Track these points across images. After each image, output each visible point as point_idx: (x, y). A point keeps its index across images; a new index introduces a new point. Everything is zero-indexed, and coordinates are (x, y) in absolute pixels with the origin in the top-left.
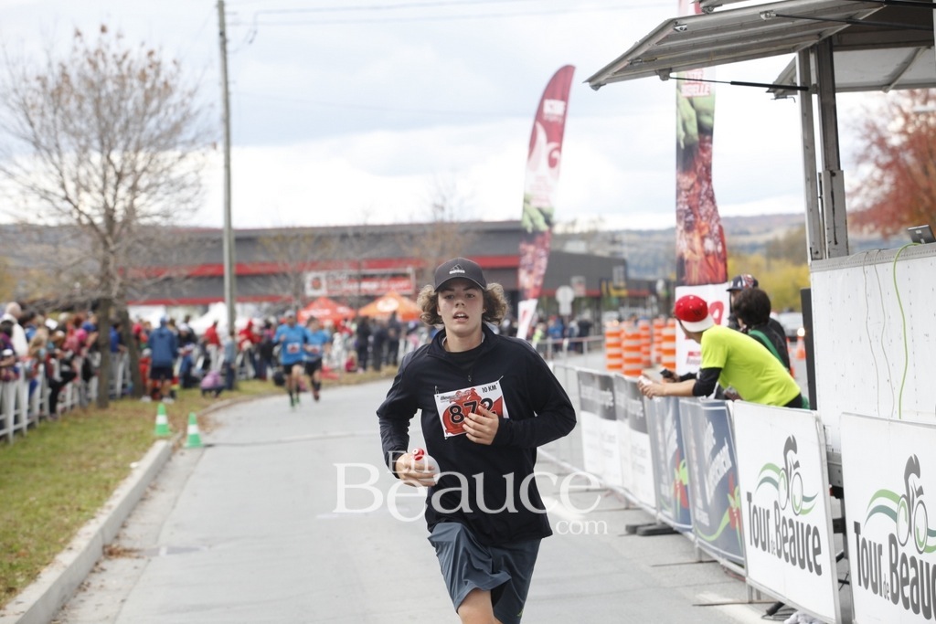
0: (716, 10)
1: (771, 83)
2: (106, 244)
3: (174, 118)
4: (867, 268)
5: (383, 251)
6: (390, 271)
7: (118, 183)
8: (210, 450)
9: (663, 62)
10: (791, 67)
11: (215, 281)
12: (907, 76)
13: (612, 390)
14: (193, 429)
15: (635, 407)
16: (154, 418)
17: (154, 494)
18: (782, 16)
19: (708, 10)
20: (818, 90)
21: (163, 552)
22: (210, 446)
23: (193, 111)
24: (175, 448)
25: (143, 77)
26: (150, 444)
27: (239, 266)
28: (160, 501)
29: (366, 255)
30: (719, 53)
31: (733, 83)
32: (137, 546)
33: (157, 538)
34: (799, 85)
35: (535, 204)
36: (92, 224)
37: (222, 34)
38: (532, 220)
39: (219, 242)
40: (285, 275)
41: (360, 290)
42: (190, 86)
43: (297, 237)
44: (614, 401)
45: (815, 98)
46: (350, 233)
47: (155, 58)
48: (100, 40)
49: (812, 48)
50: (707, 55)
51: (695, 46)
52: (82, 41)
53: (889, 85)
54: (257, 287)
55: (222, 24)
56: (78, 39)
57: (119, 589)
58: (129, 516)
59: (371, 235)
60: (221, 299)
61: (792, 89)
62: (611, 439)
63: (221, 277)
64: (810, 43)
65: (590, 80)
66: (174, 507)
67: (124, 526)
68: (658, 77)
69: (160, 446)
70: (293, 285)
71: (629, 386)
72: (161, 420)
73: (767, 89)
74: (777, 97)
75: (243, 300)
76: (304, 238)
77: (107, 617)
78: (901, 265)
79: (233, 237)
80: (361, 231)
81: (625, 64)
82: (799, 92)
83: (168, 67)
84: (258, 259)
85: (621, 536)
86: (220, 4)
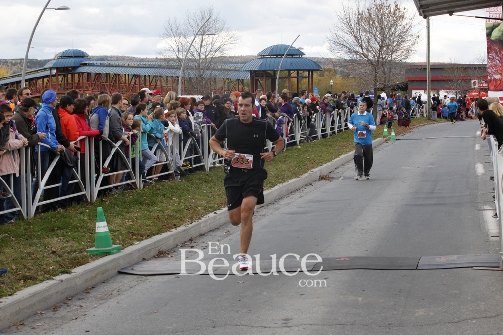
2: (376, 70)
7: (380, 49)
14: (393, 134)
21: (341, 178)
22: (399, 140)
23: (412, 24)
24: (386, 141)
25: (395, 14)
31: (476, 17)
32: (334, 176)
36: (372, 63)
67: (336, 169)
72: (385, 130)
79: (431, 67)
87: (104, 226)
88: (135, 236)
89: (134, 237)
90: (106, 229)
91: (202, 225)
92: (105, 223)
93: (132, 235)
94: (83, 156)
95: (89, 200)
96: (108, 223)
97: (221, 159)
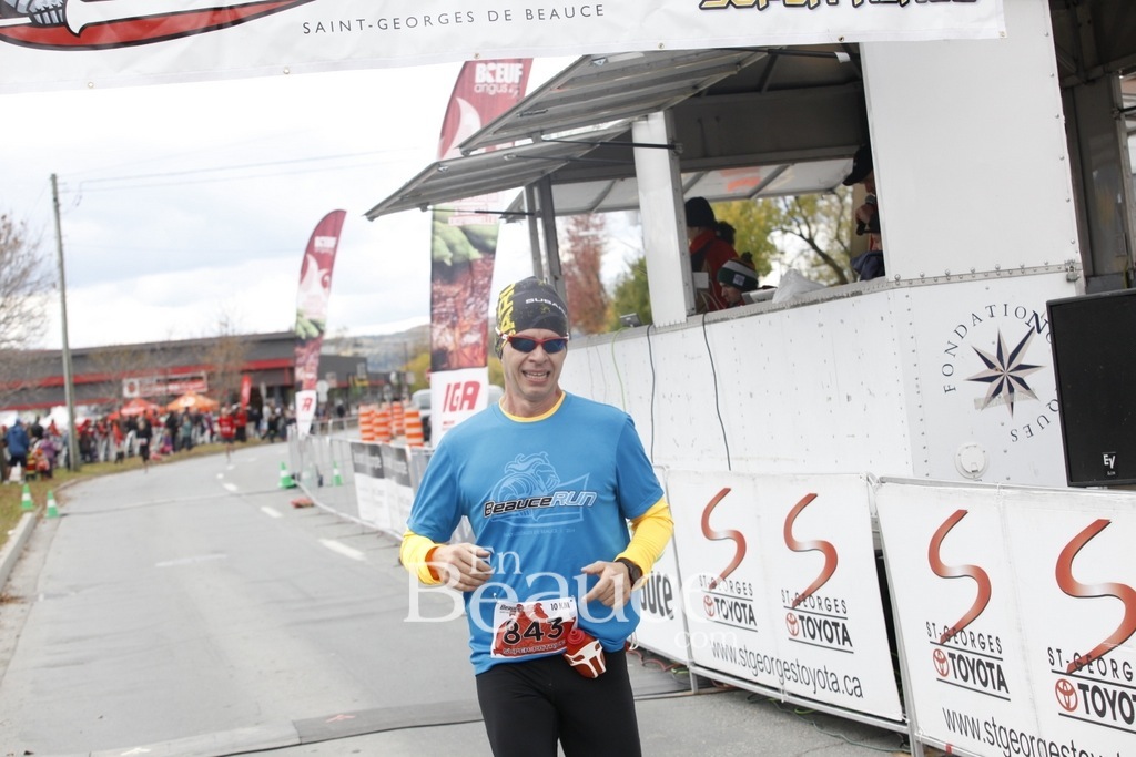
0: (473, 153)
1: (504, 210)
3: (25, 264)
4: (589, 349)
5: (183, 360)
6: (189, 375)
8: (65, 520)
9: (424, 197)
10: (520, 198)
11: (59, 389)
12: (606, 203)
13: (380, 455)
14: (51, 503)
15: (400, 467)
16: (20, 495)
17: (26, 553)
18: (520, 157)
19: (466, 154)
20: (542, 214)
21: (41, 598)
22: (64, 515)
24: (39, 518)
26: (19, 516)
27: (76, 377)
28: (33, 560)
29: (170, 364)
30: (466, 188)
31: (477, 212)
32: (21, 594)
33: (35, 588)
34: (526, 211)
35: (306, 317)
37: (56, 200)
38: (305, 329)
39: (59, 359)
40: (110, 382)
41: (168, 391)
42: (34, 240)
43: (117, 352)
44: (382, 463)
45: (539, 221)
46: (158, 347)
47: (7, 220)
49: (535, 184)
50: (458, 190)
51: (449, 184)
53: (591, 209)
54: (88, 392)
55: (55, 192)
57: (13, 628)
58: (12, 571)
59: (174, 348)
60: (63, 404)
61: (521, 215)
62: (381, 493)
63: (62, 386)
64: (534, 179)
65: (367, 214)
66: (44, 563)
67: (9, 579)
68: (419, 209)
69: (27, 518)
70: (116, 389)
71: (395, 452)
72: (26, 497)
73: (500, 215)
74: (508, 222)
75: (79, 403)
76: (123, 353)
77: (8, 650)
78: (618, 345)
79: (70, 354)
80: (166, 345)
81: (397, 199)
82: (527, 217)
83: (17, 228)
84: (89, 371)
85: (396, 566)
86: (54, 178)
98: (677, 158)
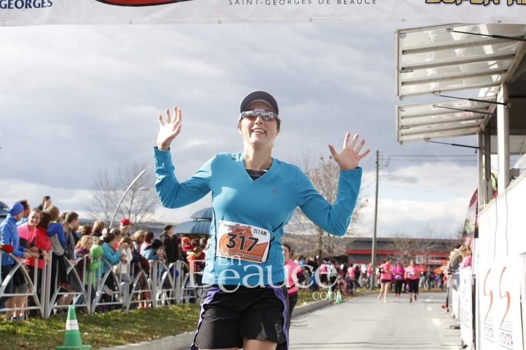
20: (485, 149)
24: (331, 302)
37: (377, 163)
48: (330, 161)
52: (323, 161)
55: (378, 159)
56: (322, 160)
82: (478, 150)
86: (378, 152)
87: (75, 325)
88: (100, 342)
89: (99, 344)
90: (76, 328)
91: (163, 344)
92: (76, 321)
93: (97, 343)
94: (40, 271)
95: (43, 316)
96: (79, 322)
97: (167, 298)
98: (508, 110)
